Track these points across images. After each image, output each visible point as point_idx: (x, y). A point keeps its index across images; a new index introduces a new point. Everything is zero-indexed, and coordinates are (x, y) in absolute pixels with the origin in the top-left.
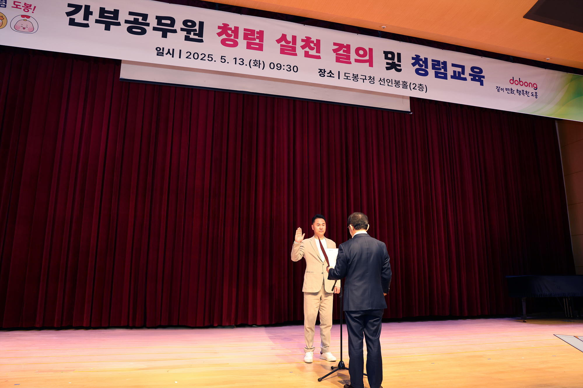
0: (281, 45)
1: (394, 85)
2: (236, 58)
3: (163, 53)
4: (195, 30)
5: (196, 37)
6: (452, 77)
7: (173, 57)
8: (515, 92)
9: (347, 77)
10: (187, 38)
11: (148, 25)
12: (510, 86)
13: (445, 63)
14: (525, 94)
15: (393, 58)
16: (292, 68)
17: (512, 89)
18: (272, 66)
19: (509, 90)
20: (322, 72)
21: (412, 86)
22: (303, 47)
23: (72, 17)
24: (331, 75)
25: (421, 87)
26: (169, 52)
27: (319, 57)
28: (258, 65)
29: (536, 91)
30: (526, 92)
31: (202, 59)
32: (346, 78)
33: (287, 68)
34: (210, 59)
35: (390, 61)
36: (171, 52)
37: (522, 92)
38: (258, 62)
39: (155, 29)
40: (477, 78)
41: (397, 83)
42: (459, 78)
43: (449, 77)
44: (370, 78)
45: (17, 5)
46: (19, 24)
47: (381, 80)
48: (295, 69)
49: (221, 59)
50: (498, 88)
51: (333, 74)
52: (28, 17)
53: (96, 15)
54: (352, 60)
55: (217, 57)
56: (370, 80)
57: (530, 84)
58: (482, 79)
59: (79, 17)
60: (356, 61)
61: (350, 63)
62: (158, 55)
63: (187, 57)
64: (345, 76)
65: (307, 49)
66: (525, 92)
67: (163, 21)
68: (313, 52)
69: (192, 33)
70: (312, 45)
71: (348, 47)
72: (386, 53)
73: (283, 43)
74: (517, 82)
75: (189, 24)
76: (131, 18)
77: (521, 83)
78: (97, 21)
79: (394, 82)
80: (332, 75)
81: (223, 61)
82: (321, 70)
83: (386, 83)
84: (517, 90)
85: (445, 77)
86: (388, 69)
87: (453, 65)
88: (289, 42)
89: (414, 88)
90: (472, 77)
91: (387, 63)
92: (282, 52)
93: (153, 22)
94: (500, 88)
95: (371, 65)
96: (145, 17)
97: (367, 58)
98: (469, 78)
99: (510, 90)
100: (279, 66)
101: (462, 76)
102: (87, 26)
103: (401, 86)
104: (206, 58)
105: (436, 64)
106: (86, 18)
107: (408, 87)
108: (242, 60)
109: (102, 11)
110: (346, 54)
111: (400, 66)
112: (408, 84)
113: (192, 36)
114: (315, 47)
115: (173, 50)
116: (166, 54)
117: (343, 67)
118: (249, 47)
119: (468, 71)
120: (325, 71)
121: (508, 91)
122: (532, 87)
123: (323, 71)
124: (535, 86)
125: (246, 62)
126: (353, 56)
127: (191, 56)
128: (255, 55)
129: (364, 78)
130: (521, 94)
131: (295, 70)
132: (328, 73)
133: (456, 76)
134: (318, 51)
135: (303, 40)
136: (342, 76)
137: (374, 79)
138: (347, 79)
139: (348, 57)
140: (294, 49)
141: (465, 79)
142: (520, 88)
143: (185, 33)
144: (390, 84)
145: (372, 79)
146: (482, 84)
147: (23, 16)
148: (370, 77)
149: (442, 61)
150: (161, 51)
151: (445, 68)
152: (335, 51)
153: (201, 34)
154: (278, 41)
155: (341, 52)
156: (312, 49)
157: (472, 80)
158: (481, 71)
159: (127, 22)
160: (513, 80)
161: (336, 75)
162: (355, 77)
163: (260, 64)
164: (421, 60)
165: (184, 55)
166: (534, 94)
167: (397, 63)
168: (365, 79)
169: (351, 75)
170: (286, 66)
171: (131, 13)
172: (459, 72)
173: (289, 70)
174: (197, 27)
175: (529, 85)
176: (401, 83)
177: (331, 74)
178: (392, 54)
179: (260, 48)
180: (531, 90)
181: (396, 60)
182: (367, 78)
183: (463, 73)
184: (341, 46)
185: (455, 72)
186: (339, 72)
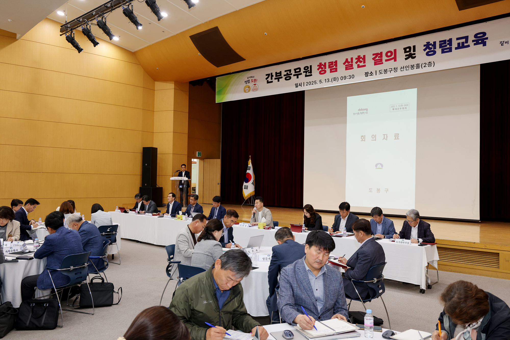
0: (346, 65)
1: (410, 68)
2: (326, 79)
3: (298, 86)
4: (309, 71)
5: (309, 74)
6: (456, 48)
7: (301, 86)
9: (381, 72)
10: (306, 76)
11: (291, 74)
13: (450, 40)
15: (410, 51)
20: (367, 74)
21: (423, 66)
22: (356, 63)
23: (267, 80)
24: (371, 74)
25: (430, 64)
26: (300, 85)
27: (365, 66)
28: (335, 80)
31: (312, 84)
32: (380, 73)
34: (315, 83)
35: (408, 53)
38: (335, 78)
39: (294, 75)
40: (480, 41)
41: (412, 67)
42: (463, 47)
43: (453, 49)
44: (395, 69)
45: (252, 81)
46: (254, 88)
47: (401, 68)
48: (352, 77)
50: (502, 43)
51: (373, 73)
52: (255, 84)
53: (274, 77)
54: (384, 61)
55: (318, 82)
56: (395, 70)
58: (485, 41)
59: (269, 79)
60: (386, 60)
61: (382, 63)
63: (306, 85)
64: (379, 72)
65: (359, 63)
67: (297, 71)
68: (362, 64)
69: (308, 72)
70: (361, 60)
71: (381, 53)
72: (405, 49)
73: (347, 64)
75: (306, 68)
76: (285, 73)
78: (275, 79)
79: (410, 66)
81: (321, 82)
82: (366, 73)
83: (405, 69)
85: (450, 50)
86: (406, 59)
87: (458, 39)
88: (350, 62)
90: (475, 42)
91: (406, 56)
92: (347, 69)
93: (293, 72)
94: (504, 42)
95: (395, 60)
96: (290, 71)
97: (393, 56)
98: (472, 44)
100: (345, 77)
101: (465, 44)
102: (272, 82)
103: (415, 68)
104: (314, 83)
105: (443, 43)
106: (272, 79)
107: (420, 67)
108: (328, 80)
109: (276, 73)
110: (380, 58)
111: (415, 54)
112: (420, 65)
113: (308, 74)
114: (363, 60)
115: (301, 83)
116: (299, 86)
117: (379, 67)
118: (331, 72)
120: (368, 73)
123: (367, 73)
125: (330, 80)
126: (384, 58)
127: (308, 84)
128: (334, 75)
132: (370, 74)
133: (459, 47)
134: (364, 62)
135: (356, 59)
136: (378, 73)
137: (397, 69)
138: (381, 74)
139: (381, 60)
140: (352, 65)
141: (468, 46)
143: (305, 73)
144: (407, 69)
145: (396, 69)
146: (485, 44)
147: (254, 85)
148: (395, 68)
149: (448, 39)
150: (297, 85)
151: (450, 44)
152: (373, 59)
153: (311, 72)
154: (344, 64)
155: (377, 58)
156: (361, 62)
157: (475, 44)
158: (484, 34)
159: (284, 75)
161: (374, 74)
162: (386, 71)
163: (336, 79)
164: (431, 44)
165: (305, 84)
168: (392, 70)
169: (383, 71)
170: (348, 76)
171: (286, 71)
172: (463, 43)
173: (350, 78)
174: (309, 69)
176: (415, 66)
177: (371, 73)
178: (410, 48)
179: (336, 70)
181: (412, 52)
182: (393, 69)
183: (467, 42)
184: (376, 55)
185: (459, 44)
186: (376, 71)
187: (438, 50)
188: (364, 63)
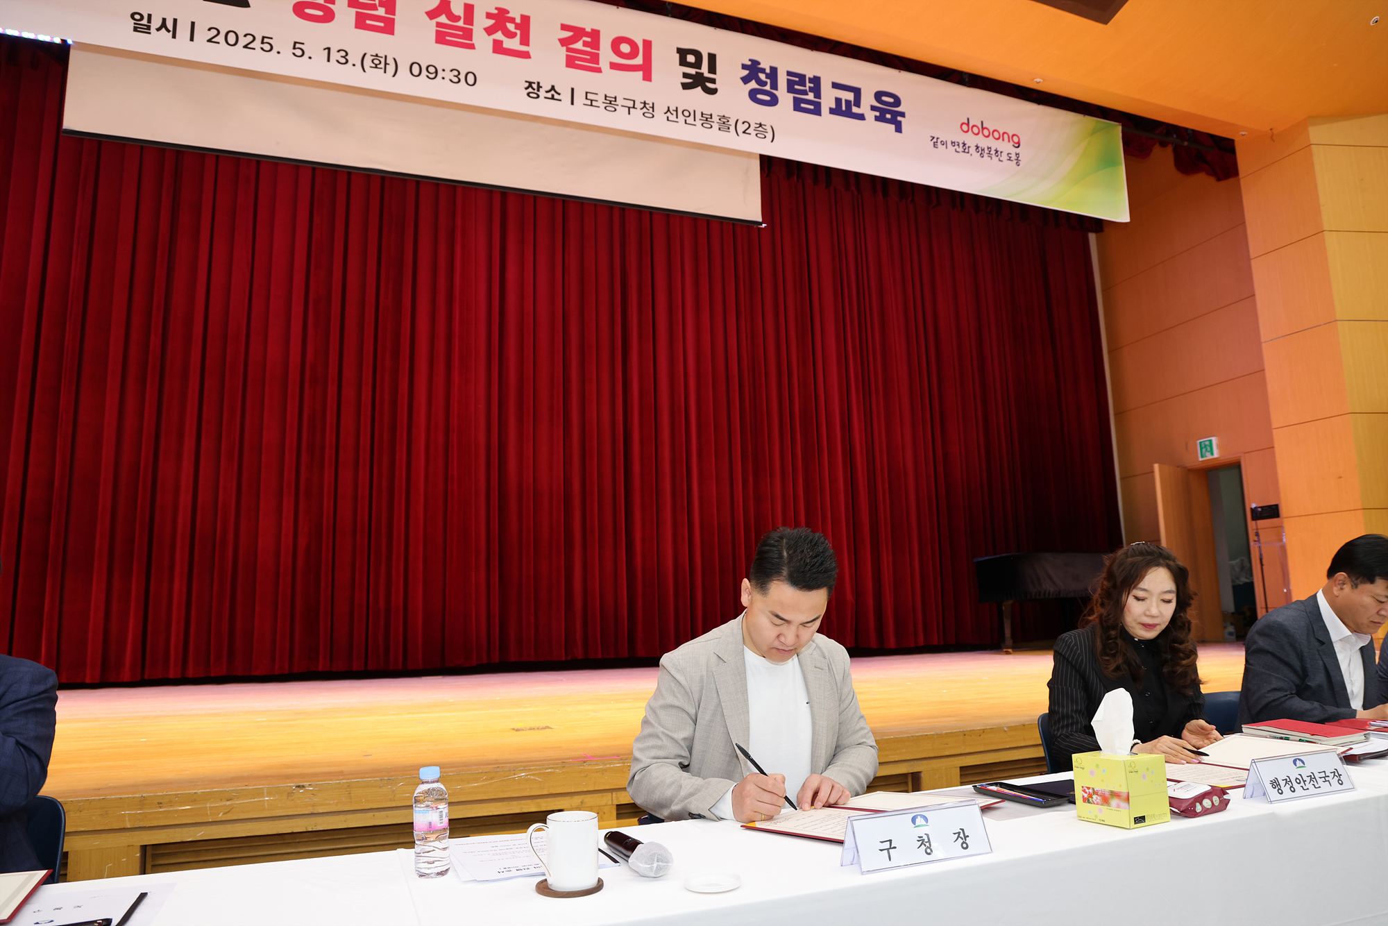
0: (439, 25)
1: (699, 123)
2: (329, 49)
3: (149, 28)
6: (832, 111)
7: (174, 36)
8: (973, 150)
9: (592, 101)
12: (961, 137)
14: (994, 156)
15: (698, 64)
16: (462, 77)
17: (964, 144)
18: (416, 69)
19: (958, 145)
20: (533, 88)
21: (741, 128)
22: (490, 31)
24: (553, 95)
25: (760, 129)
26: (164, 25)
27: (526, 55)
28: (382, 65)
29: (1017, 150)
30: (997, 151)
31: (245, 47)
32: (589, 102)
33: (451, 75)
34: (267, 47)
35: (692, 71)
36: (170, 26)
37: (986, 151)
38: (383, 60)
40: (888, 116)
41: (707, 119)
42: (848, 114)
43: (825, 110)
44: (645, 106)
47: (669, 110)
49: (294, 48)
50: (935, 140)
51: (559, 94)
54: (604, 64)
55: (283, 44)
56: (645, 110)
57: (1006, 136)
58: (899, 118)
60: (614, 66)
61: (599, 70)
62: (135, 29)
63: (210, 41)
64: (586, 98)
65: (499, 36)
66: (993, 152)
68: (513, 44)
70: (511, 27)
71: (595, 34)
72: (682, 53)
73: (443, 19)
74: (976, 130)
77: (986, 132)
79: (698, 116)
80: (556, 96)
81: (299, 52)
82: (530, 84)
83: (682, 117)
84: (977, 147)
85: (817, 111)
86: (685, 86)
87: (836, 86)
88: (457, 18)
89: (744, 132)
90: (878, 114)
91: (685, 75)
92: (441, 38)
94: (939, 141)
95: (647, 77)
97: (639, 61)
98: (870, 115)
99: (961, 145)
100: (432, 70)
101: (855, 110)
103: (716, 126)
104: (257, 44)
105: (796, 81)
107: (732, 128)
108: (343, 53)
110: (588, 49)
111: (713, 81)
112: (732, 122)
114: (518, 32)
115: (175, 21)
116: (158, 30)
117: (582, 80)
118: (361, 23)
119: (868, 100)
120: (539, 87)
121: (956, 147)
122: (1009, 141)
123: (535, 86)
124: (1016, 139)
125: (354, 58)
126: (606, 55)
127: (221, 38)
128: (374, 42)
129: (630, 103)
130: (986, 155)
131: (471, 80)
132: (547, 92)
133: (840, 110)
134: (525, 41)
135: (489, 16)
136: (579, 97)
137: (653, 108)
138: (591, 105)
139: (595, 58)
140: (468, 34)
141: (861, 117)
142: (984, 142)
144: (690, 120)
145: (648, 108)
146: (899, 129)
148: (645, 103)
149: (809, 75)
150: (145, 22)
151: (817, 90)
152: (563, 42)
154: (432, 14)
155: (579, 45)
156: (511, 35)
157: (877, 119)
158: (897, 102)
160: (968, 124)
161: (566, 97)
162: (611, 102)
163: (386, 64)
164: (763, 71)
165: (202, 35)
166: (1014, 157)
167: (707, 74)
168: (634, 107)
169: (601, 98)
170: (448, 70)
172: (848, 102)
173: (456, 80)
175: (1001, 136)
176: (715, 119)
177: (553, 92)
178: (698, 55)
179: (389, 28)
180: (1006, 147)
181: (705, 69)
182: (639, 106)
183: (858, 104)
184: (578, 33)
185: (838, 101)
186: (573, 89)
187: (785, 98)
188: (521, 44)
